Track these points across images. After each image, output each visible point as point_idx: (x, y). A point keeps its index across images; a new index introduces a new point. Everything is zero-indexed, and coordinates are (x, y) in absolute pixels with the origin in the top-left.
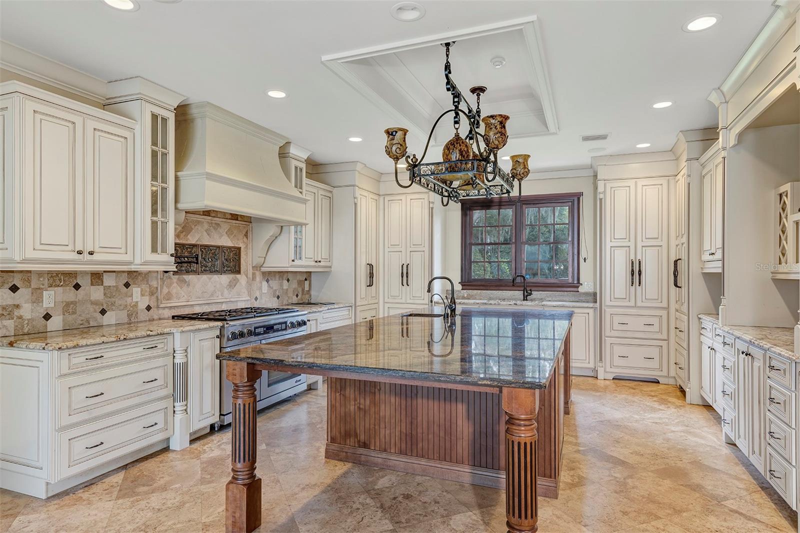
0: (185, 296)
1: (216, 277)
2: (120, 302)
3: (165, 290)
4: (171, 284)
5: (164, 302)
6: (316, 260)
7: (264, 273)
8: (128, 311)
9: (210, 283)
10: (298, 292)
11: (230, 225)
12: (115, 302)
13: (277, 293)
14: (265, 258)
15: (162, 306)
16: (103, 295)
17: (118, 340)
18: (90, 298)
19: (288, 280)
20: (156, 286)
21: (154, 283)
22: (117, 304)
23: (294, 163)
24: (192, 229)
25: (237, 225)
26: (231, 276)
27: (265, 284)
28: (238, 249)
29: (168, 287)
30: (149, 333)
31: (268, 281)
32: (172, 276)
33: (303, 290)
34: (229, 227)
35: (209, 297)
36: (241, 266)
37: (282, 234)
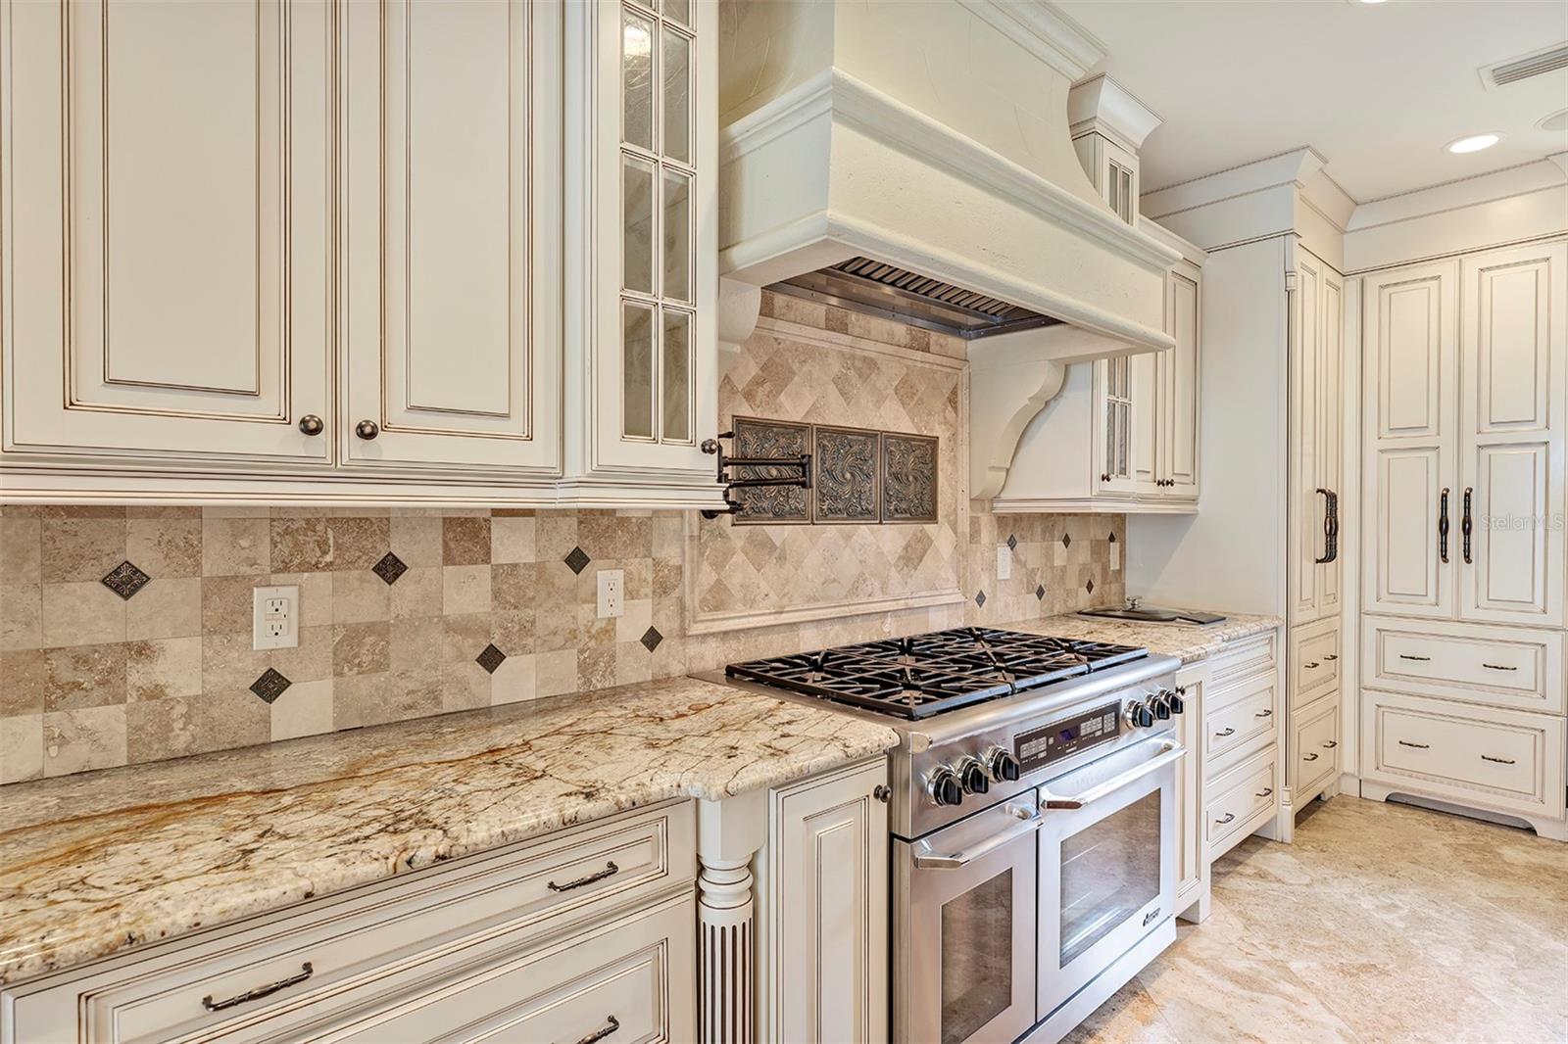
0: (772, 595)
1: (865, 533)
2: (552, 622)
3: (707, 577)
4: (728, 554)
5: (702, 616)
6: (1159, 478)
7: (1002, 520)
8: (581, 652)
9: (848, 550)
10: (1093, 575)
11: (908, 367)
12: (533, 623)
13: (1039, 581)
14: (1008, 470)
15: (697, 629)
16: (489, 596)
17: (403, 868)
18: (441, 610)
19: (1067, 541)
20: (675, 561)
21: (670, 554)
22: (540, 629)
23: (1108, 154)
24: (794, 373)
25: (927, 366)
26: (911, 528)
27: (1004, 551)
28: (929, 442)
29: (718, 566)
30: (577, 806)
31: (1012, 543)
32: (730, 530)
33: (1105, 569)
34: (905, 371)
35: (846, 597)
36: (939, 499)
37: (1067, 393)
